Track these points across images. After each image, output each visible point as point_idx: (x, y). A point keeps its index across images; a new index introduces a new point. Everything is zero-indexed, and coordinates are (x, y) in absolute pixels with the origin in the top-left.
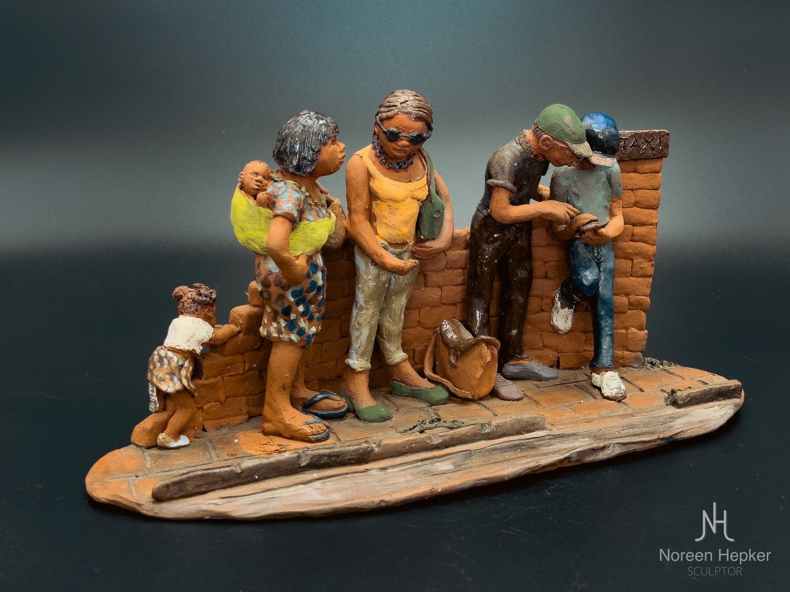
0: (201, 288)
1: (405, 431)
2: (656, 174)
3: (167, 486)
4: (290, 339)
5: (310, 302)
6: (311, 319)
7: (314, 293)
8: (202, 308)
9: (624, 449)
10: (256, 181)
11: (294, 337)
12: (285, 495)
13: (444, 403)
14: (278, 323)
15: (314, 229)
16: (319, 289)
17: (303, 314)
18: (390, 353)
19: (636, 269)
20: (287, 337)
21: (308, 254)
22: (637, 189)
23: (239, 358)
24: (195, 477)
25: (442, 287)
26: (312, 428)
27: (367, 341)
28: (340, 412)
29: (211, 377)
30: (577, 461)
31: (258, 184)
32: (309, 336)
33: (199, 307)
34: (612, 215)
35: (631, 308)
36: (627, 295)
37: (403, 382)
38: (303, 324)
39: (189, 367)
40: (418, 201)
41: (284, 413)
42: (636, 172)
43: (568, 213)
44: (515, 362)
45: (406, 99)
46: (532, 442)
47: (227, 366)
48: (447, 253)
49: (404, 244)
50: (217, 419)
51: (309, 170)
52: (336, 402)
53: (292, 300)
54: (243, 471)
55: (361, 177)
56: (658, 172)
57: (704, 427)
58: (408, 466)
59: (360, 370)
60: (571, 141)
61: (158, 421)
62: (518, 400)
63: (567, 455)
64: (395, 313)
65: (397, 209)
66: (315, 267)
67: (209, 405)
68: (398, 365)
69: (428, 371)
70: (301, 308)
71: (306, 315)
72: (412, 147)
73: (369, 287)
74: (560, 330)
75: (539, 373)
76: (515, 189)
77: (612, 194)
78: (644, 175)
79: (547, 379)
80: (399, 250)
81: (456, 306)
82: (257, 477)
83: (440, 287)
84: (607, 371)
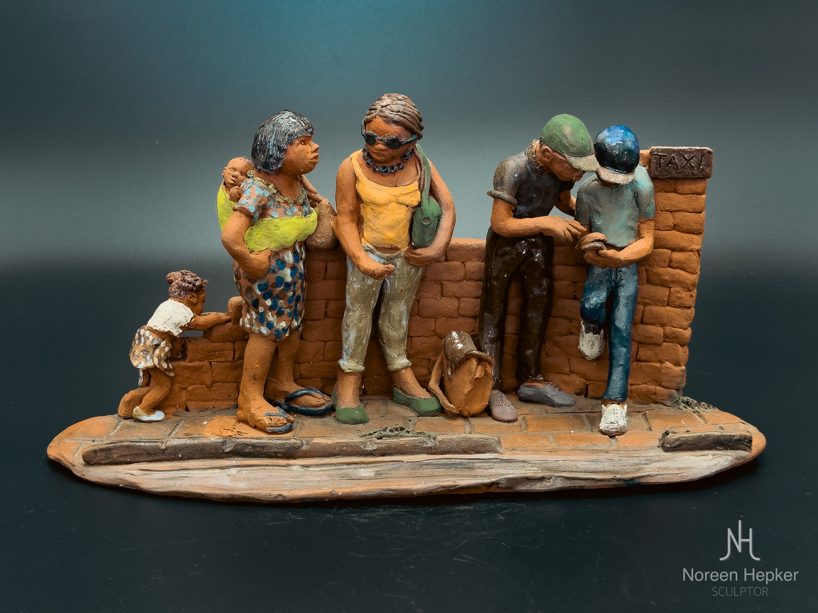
0: (186, 275)
1: (365, 436)
2: (698, 196)
3: (95, 451)
4: (259, 330)
5: (278, 297)
6: (280, 314)
7: (281, 288)
8: (186, 294)
9: (568, 484)
10: (233, 176)
11: (264, 330)
12: (197, 476)
13: (433, 414)
14: (251, 315)
15: (277, 226)
16: (288, 285)
17: (271, 308)
18: (391, 359)
19: (673, 298)
20: (257, 329)
21: (274, 250)
22: (676, 211)
23: (229, 345)
24: (122, 447)
25: (460, 298)
26: (271, 420)
27: (355, 343)
28: (319, 410)
29: (197, 360)
30: (507, 488)
31: (233, 178)
32: (277, 330)
33: (182, 293)
34: (639, 236)
35: (666, 340)
36: (663, 325)
37: (401, 389)
38: (271, 317)
39: (164, 348)
40: (407, 206)
41: (253, 403)
42: (675, 192)
43: (569, 231)
44: (529, 384)
45: (388, 103)
46: (473, 463)
47: (215, 351)
48: (466, 264)
49: (394, 249)
50: (203, 401)
51: (275, 168)
52: (316, 399)
53: (259, 293)
54: (166, 449)
55: (348, 178)
56: (701, 194)
57: (679, 475)
58: (333, 468)
59: (348, 371)
60: (570, 154)
61: (136, 394)
62: (509, 422)
63: (494, 480)
64: (394, 318)
65: (380, 213)
66: (282, 264)
67: (193, 386)
68: (397, 371)
69: (433, 384)
70: (269, 302)
71: (274, 309)
72: (391, 151)
73: (354, 289)
74: (586, 356)
75: (553, 398)
76: (515, 201)
77: (640, 214)
78: (685, 196)
79: (560, 406)
80: (389, 255)
81: (476, 320)
82: (180, 456)
83: (459, 299)
84: (613, 403)
